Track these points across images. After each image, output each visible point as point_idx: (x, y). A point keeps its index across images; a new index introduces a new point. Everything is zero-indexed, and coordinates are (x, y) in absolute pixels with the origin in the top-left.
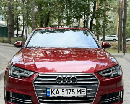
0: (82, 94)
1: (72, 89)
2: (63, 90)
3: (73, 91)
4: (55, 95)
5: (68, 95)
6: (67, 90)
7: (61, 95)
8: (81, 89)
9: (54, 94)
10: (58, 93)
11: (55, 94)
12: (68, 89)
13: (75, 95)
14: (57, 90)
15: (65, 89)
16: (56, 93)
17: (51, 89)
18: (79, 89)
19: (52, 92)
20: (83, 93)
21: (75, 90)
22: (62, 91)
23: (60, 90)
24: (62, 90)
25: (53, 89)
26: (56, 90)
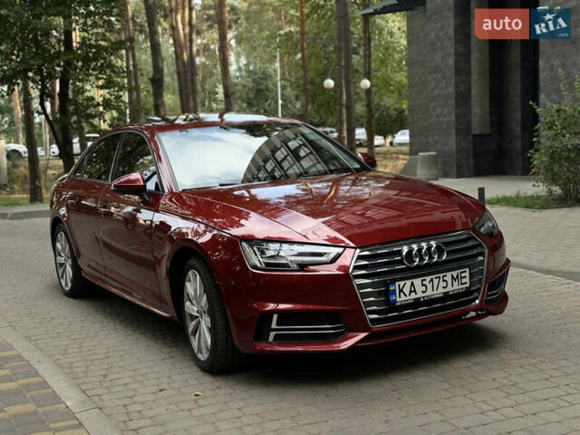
0: (462, 284)
1: (441, 275)
2: (424, 283)
3: (444, 281)
4: (408, 298)
5: (435, 292)
6: (432, 280)
7: (420, 295)
8: (459, 271)
9: (406, 296)
10: (415, 291)
11: (408, 294)
12: (434, 277)
13: (449, 288)
14: (412, 284)
15: (428, 278)
16: (411, 292)
17: (397, 284)
18: (455, 274)
19: (401, 291)
20: (464, 281)
21: (448, 276)
22: (423, 285)
23: (417, 282)
24: (422, 281)
25: (402, 283)
26: (409, 283)
